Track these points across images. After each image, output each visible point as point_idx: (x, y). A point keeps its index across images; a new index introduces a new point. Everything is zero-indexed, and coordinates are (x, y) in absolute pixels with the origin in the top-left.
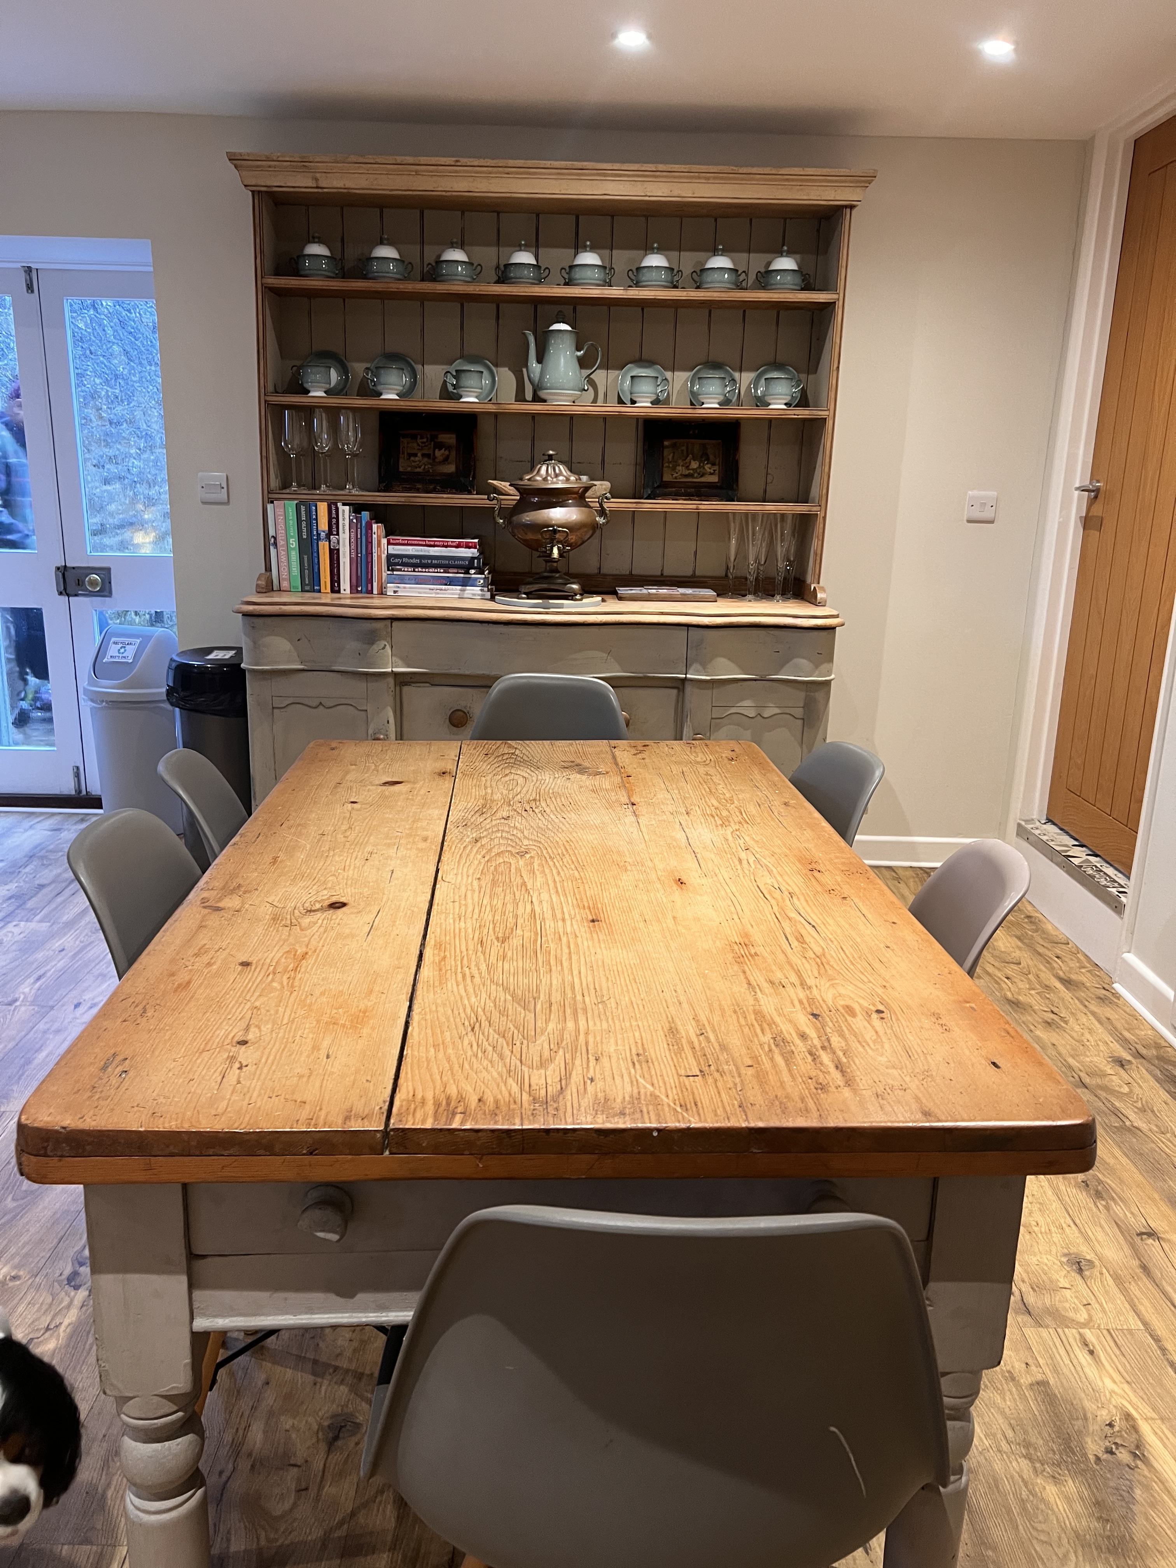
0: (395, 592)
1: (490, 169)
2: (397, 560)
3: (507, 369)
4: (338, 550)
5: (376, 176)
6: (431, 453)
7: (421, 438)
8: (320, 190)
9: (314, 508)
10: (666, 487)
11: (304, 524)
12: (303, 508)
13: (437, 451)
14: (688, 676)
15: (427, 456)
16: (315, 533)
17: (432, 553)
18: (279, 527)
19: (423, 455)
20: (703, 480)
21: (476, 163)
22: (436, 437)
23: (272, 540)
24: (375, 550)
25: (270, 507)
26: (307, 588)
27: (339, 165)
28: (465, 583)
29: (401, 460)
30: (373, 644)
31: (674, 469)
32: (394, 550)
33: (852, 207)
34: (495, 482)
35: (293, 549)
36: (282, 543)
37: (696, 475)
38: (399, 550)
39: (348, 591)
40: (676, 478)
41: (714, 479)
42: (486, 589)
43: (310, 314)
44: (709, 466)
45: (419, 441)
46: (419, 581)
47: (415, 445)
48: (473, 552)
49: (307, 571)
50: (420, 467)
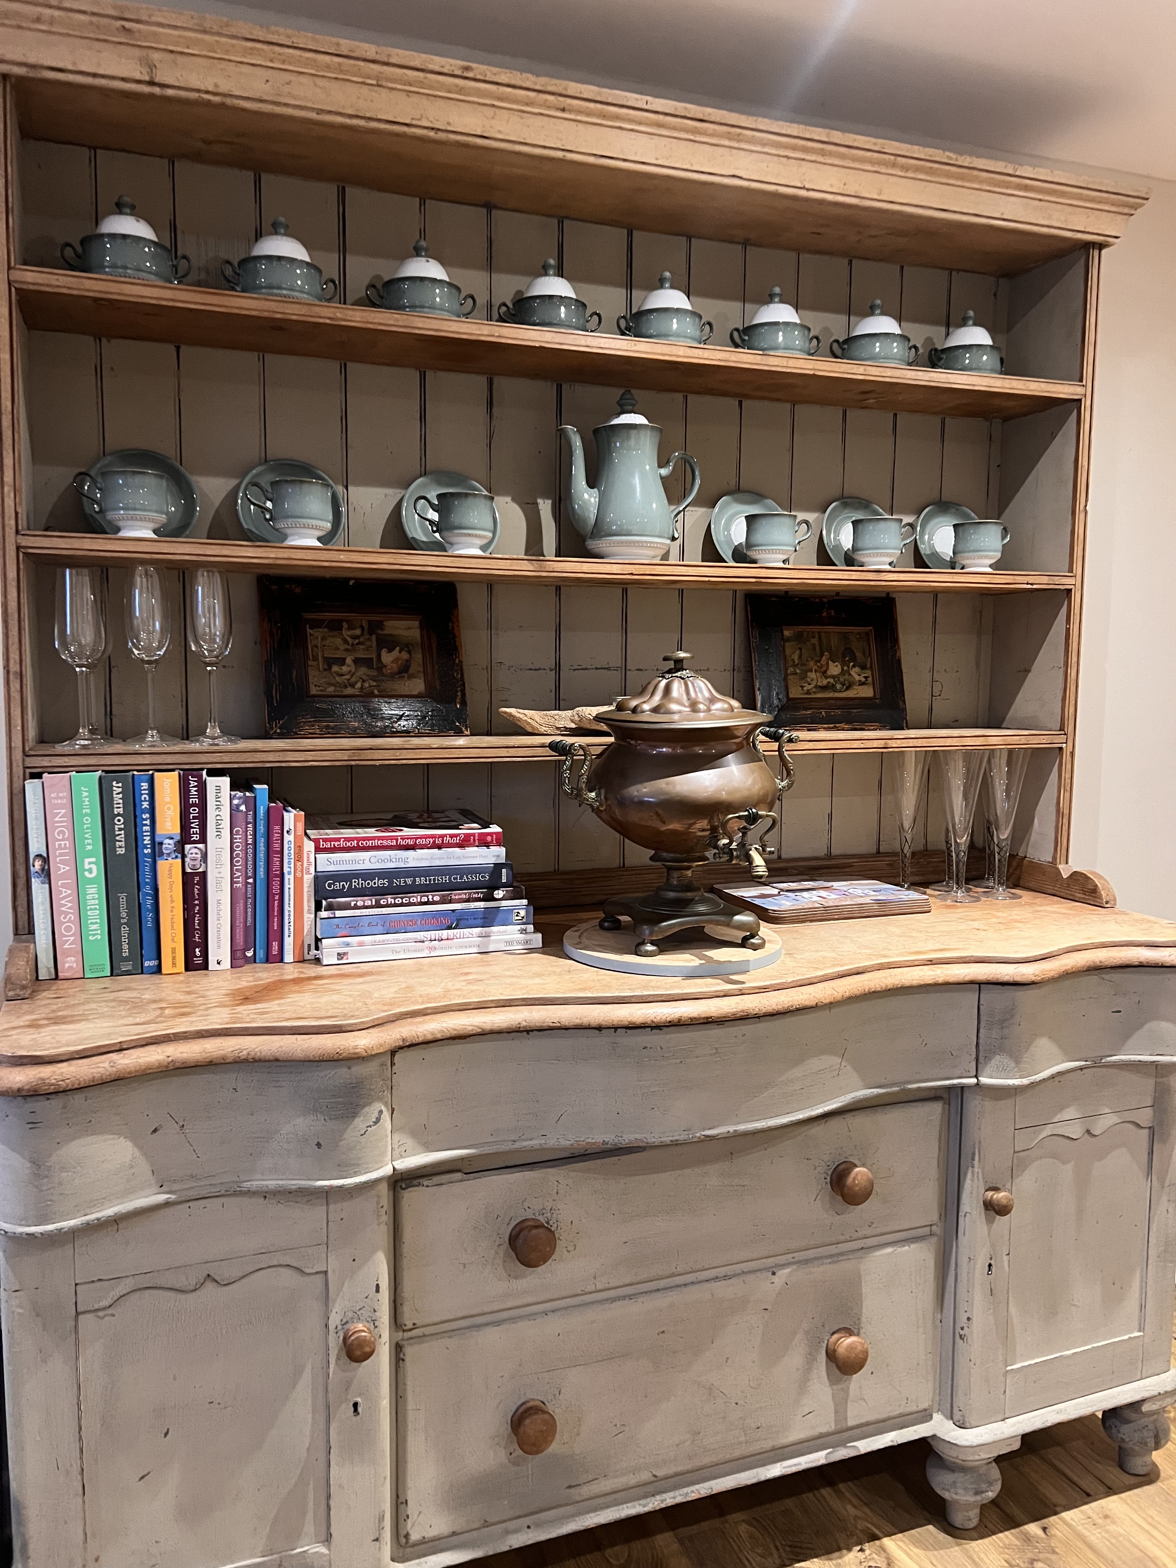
0: (340, 956)
1: (532, 94)
2: (338, 886)
3: (509, 499)
4: (204, 875)
5: (287, 76)
6: (374, 656)
7: (349, 629)
8: (157, 90)
9: (145, 785)
10: (797, 709)
11: (119, 823)
12: (117, 788)
13: (384, 652)
14: (984, 1080)
15: (366, 662)
16: (147, 840)
17: (412, 864)
18: (54, 834)
19: (356, 661)
20: (850, 694)
21: (504, 78)
22: (380, 625)
23: (38, 864)
24: (288, 868)
25: (32, 787)
26: (126, 967)
27: (207, 37)
28: (488, 919)
29: (312, 673)
30: (354, 1115)
31: (803, 677)
32: (331, 863)
33: (1101, 246)
34: (512, 711)
35: (91, 881)
36: (64, 869)
37: (838, 686)
38: (340, 862)
39: (227, 963)
40: (808, 692)
41: (867, 692)
42: (531, 928)
43: (99, 371)
44: (857, 669)
45: (346, 633)
46: (391, 927)
47: (338, 641)
48: (496, 854)
49: (125, 930)
50: (353, 686)
